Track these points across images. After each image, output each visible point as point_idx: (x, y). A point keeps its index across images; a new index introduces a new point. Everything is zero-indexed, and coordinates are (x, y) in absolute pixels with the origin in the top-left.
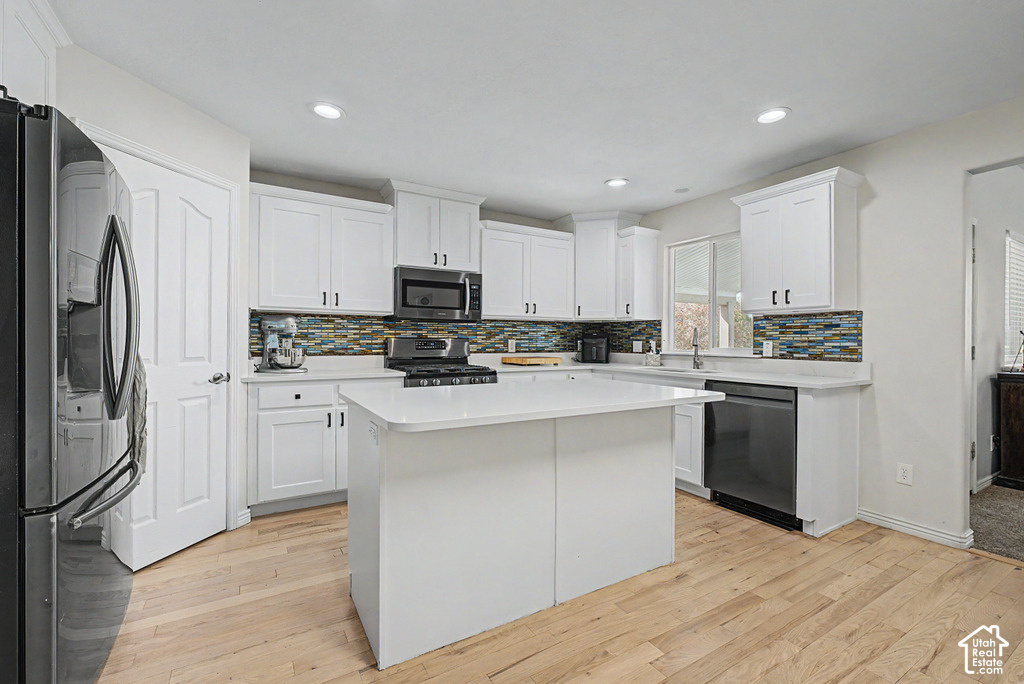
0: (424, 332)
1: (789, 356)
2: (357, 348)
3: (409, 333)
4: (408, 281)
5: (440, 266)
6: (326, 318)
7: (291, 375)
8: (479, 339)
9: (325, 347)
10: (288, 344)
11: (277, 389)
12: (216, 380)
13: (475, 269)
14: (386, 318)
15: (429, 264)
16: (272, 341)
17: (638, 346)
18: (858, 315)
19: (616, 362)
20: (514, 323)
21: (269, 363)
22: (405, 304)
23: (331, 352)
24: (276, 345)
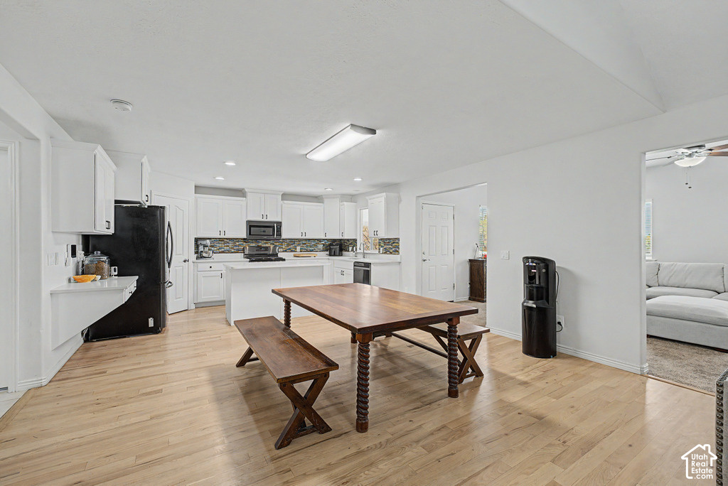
0: (260, 244)
1: (385, 253)
2: (233, 250)
3: (254, 245)
4: (251, 226)
5: (265, 220)
6: (221, 240)
7: (208, 260)
8: (284, 247)
9: (220, 250)
10: (206, 249)
11: (203, 264)
12: (185, 261)
13: (279, 220)
14: (244, 239)
15: (260, 219)
16: (201, 248)
17: (350, 248)
18: (398, 239)
19: (345, 256)
20: (299, 240)
21: (200, 256)
22: (250, 234)
23: (223, 252)
24: (202, 250)
